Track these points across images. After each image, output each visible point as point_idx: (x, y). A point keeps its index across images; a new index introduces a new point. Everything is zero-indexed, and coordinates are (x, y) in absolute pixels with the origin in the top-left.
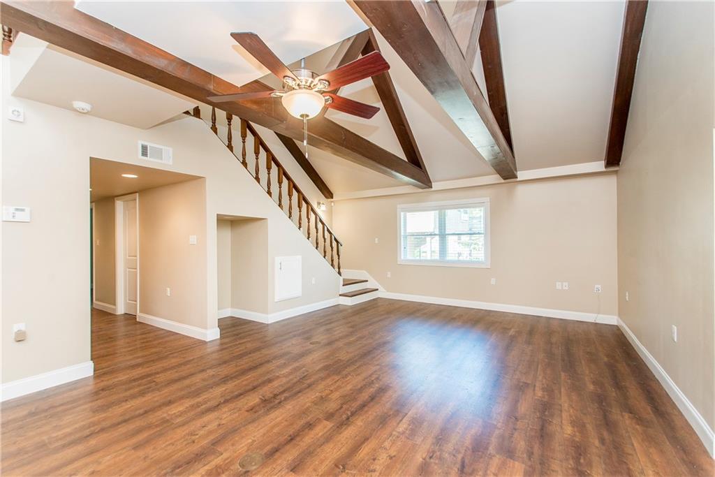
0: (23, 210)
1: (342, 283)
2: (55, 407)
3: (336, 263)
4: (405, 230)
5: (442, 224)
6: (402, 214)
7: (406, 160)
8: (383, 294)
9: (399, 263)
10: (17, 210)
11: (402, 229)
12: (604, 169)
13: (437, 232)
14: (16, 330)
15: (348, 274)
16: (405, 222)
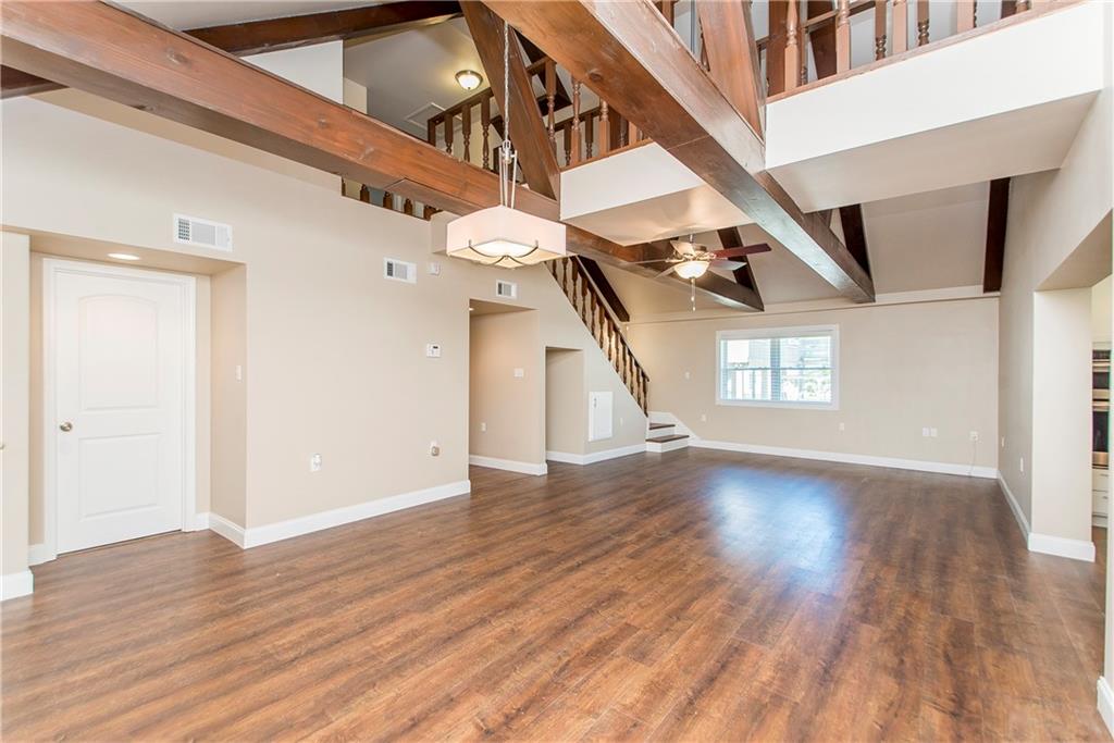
1: (648, 427)
3: (642, 401)
4: (725, 362)
5: (775, 354)
6: (722, 342)
7: (735, 281)
8: (694, 442)
9: (717, 403)
11: (722, 360)
12: (982, 295)
13: (769, 366)
15: (656, 417)
16: (726, 354)
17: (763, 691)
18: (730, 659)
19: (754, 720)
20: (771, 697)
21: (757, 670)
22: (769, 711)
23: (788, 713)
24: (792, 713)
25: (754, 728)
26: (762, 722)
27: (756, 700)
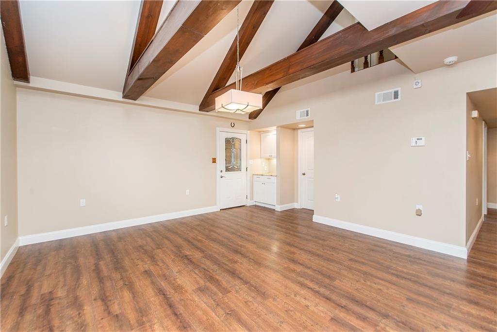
0: (421, 139)
2: (421, 260)
10: (418, 139)
14: (417, 208)
17: (149, 321)
18: (179, 320)
19: (140, 308)
20: (144, 322)
21: (163, 327)
22: (138, 316)
23: (131, 322)
24: (130, 324)
25: (137, 306)
26: (137, 311)
27: (147, 315)
